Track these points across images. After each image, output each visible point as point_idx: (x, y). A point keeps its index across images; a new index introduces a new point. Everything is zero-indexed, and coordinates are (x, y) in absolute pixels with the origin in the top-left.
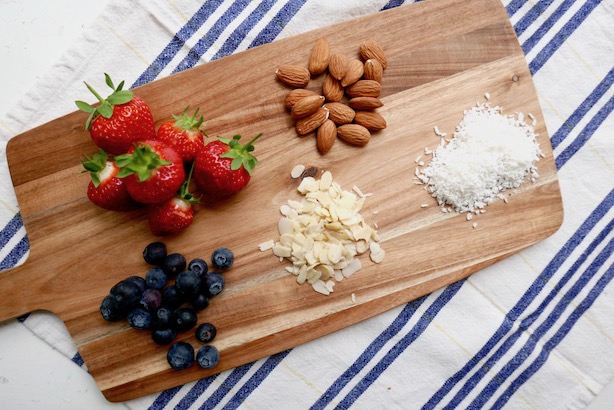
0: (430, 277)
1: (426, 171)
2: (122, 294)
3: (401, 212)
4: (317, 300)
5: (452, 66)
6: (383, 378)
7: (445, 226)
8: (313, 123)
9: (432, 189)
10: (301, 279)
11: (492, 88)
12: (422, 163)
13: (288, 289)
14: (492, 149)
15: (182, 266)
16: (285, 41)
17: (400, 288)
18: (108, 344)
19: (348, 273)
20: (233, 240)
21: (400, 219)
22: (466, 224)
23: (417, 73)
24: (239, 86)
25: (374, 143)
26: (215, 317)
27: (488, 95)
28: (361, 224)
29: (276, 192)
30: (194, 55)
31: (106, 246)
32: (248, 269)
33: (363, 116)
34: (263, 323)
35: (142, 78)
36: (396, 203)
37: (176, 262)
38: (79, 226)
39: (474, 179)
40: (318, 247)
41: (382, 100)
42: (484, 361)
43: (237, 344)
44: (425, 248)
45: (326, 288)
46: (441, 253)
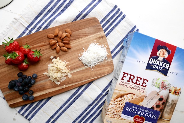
0: (82, 82)
2: (11, 83)
3: (75, 67)
4: (57, 86)
5: (87, 34)
6: (73, 105)
7: (85, 70)
8: (55, 47)
9: (82, 62)
10: (52, 81)
11: (96, 39)
12: (80, 56)
13: (50, 83)
14: (95, 53)
15: (26, 77)
17: (75, 84)
18: (10, 94)
19: (63, 80)
20: (38, 72)
21: (75, 68)
22: (90, 70)
23: (79, 36)
24: (39, 39)
25: (70, 51)
26: (34, 89)
27: (95, 41)
28: (66, 69)
29: (47, 62)
30: (30, 32)
31: (10, 73)
32: (41, 78)
33: (66, 45)
34: (44, 91)
35: (19, 36)
36: (74, 65)
37: (24, 76)
38: (4, 69)
39: (90, 59)
40: (55, 74)
41: (70, 42)
42: (97, 101)
43: (38, 95)
44: (81, 75)
45: (58, 83)
46: (85, 76)
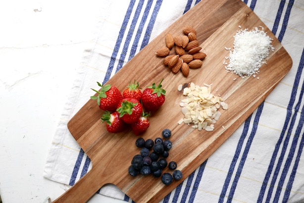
0: (250, 106)
1: (229, 66)
3: (227, 86)
4: (209, 134)
5: (221, 22)
6: (249, 155)
7: (246, 84)
8: (178, 66)
9: (235, 72)
10: (200, 128)
11: (240, 23)
12: (226, 64)
13: (197, 135)
14: (252, 46)
15: (152, 143)
16: (154, 41)
17: (240, 116)
18: (137, 187)
19: (217, 118)
20: (167, 125)
21: (228, 89)
22: (254, 80)
23: (209, 30)
24: (144, 65)
25: (205, 63)
26: (173, 158)
27: (240, 26)
28: (213, 97)
29: (175, 100)
30: (121, 61)
31: (120, 148)
32: (178, 134)
33: (196, 56)
34: (193, 153)
35: (105, 79)
36: (223, 83)
37: (150, 142)
38: (107, 145)
39: (250, 60)
40: (201, 113)
41: (200, 46)
42: (287, 131)
43: (186, 165)
44: (243, 96)
45: (211, 128)
46: (250, 95)
